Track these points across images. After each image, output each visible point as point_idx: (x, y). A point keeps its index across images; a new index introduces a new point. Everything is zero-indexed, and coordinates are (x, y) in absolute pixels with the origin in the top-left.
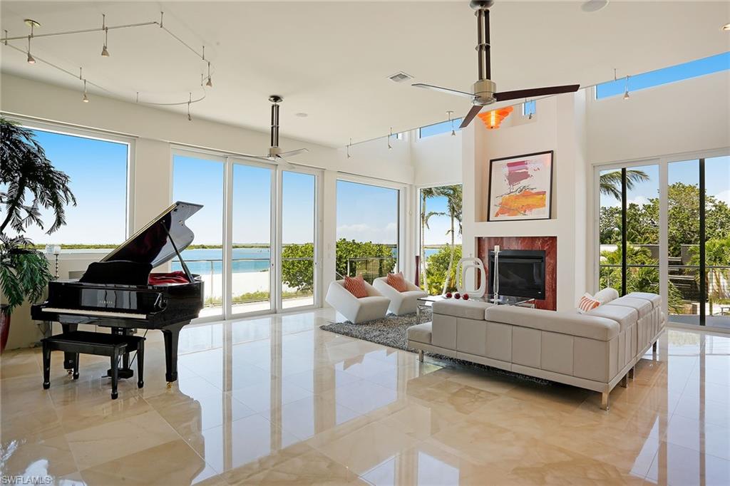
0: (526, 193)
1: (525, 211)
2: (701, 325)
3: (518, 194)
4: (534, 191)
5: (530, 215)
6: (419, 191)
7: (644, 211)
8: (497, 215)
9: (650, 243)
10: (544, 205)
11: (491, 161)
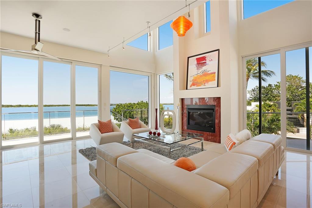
0: (205, 74)
1: (205, 84)
2: (307, 149)
3: (201, 74)
4: (209, 72)
5: (207, 85)
6: (158, 76)
7: (275, 87)
8: (191, 87)
9: (278, 101)
10: (215, 80)
11: (188, 58)
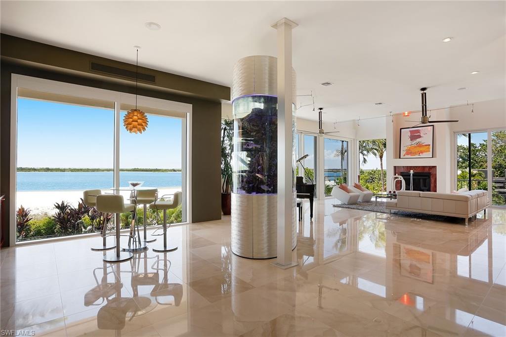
0: (420, 145)
1: (419, 154)
3: (415, 145)
4: (424, 144)
5: (422, 156)
6: (358, 142)
7: (479, 148)
8: (404, 156)
9: (484, 168)
10: (429, 151)
11: (401, 129)
